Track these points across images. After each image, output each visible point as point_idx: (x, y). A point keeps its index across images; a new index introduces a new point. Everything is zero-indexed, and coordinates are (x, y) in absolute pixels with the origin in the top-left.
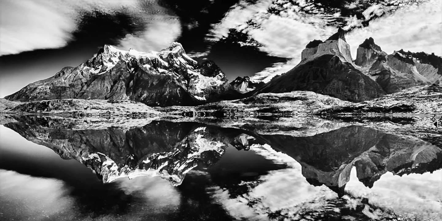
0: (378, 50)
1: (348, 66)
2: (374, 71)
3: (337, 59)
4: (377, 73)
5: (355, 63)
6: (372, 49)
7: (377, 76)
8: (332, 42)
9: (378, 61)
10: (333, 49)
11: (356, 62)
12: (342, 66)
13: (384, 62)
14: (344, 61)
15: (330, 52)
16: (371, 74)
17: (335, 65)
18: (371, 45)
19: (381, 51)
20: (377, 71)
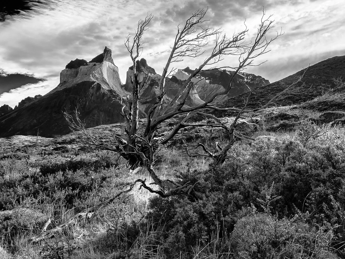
0: (151, 73)
1: (112, 94)
2: (145, 99)
3: (99, 86)
4: (148, 100)
5: (125, 89)
6: (143, 72)
7: (148, 105)
8: (95, 65)
9: (150, 87)
10: (96, 74)
11: (126, 87)
12: (104, 94)
13: (156, 88)
14: (107, 89)
15: (92, 78)
16: (141, 102)
17: (96, 93)
18: (143, 68)
19: (155, 73)
20: (148, 99)
